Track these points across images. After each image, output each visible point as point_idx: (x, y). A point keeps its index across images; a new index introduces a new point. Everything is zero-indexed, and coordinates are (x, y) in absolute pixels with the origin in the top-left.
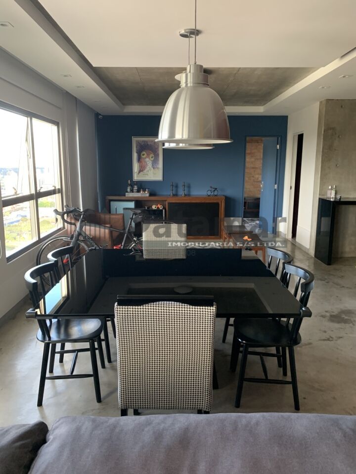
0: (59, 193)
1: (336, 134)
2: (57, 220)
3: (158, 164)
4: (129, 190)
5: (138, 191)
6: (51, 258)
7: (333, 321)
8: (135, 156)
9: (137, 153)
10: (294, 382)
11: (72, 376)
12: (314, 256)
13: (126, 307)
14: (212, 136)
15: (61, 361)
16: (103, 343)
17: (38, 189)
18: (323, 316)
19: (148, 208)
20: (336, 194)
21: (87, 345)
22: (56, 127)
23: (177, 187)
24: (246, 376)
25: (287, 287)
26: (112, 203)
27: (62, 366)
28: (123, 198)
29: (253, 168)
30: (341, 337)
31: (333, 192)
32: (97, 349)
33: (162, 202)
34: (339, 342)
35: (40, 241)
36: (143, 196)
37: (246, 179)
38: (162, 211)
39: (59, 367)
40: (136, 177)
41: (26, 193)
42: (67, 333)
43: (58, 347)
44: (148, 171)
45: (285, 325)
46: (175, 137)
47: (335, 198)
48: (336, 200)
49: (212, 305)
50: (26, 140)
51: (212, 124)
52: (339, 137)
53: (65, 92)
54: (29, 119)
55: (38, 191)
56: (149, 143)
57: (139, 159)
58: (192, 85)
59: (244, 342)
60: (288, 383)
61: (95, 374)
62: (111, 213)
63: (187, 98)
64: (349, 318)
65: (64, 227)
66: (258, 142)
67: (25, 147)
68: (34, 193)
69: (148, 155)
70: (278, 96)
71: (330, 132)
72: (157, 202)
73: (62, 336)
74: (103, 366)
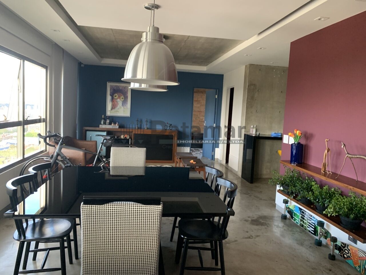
0: (44, 122)
1: (256, 89)
2: (40, 142)
3: (127, 104)
4: (102, 123)
5: (110, 124)
6: (31, 171)
7: (253, 224)
8: (109, 98)
9: (111, 95)
10: (223, 269)
11: (42, 270)
12: (241, 177)
13: (90, 206)
14: (165, 78)
15: (34, 259)
16: (72, 243)
17: (26, 118)
18: (246, 221)
19: (118, 137)
20: (256, 131)
21: (58, 244)
22: (45, 70)
23: (141, 121)
24: (186, 266)
25: (219, 195)
26: (88, 132)
27: (35, 264)
28: (97, 129)
29: (199, 111)
30: (259, 236)
31: (254, 130)
32: (66, 247)
33: (129, 133)
34: (257, 239)
35: (24, 160)
36: (114, 127)
37: (194, 119)
38: (128, 140)
39: (32, 264)
40: (109, 113)
41: (15, 119)
42: (41, 232)
43: (32, 247)
44: (119, 109)
45: (217, 225)
46: (136, 77)
47: (256, 134)
48: (256, 136)
49: (159, 204)
50: (18, 78)
51: (164, 70)
52: (258, 91)
53: (54, 43)
54: (22, 61)
55: (25, 119)
56: (120, 88)
57: (112, 99)
58: (150, 41)
59: (186, 237)
60: (219, 270)
61: (63, 268)
62: (87, 139)
63: (146, 50)
64: (265, 222)
65: (46, 150)
66: (203, 93)
67: (17, 83)
68: (22, 120)
69: (119, 97)
70: (216, 59)
71: (252, 87)
72: (124, 133)
73: (36, 236)
74: (71, 262)
